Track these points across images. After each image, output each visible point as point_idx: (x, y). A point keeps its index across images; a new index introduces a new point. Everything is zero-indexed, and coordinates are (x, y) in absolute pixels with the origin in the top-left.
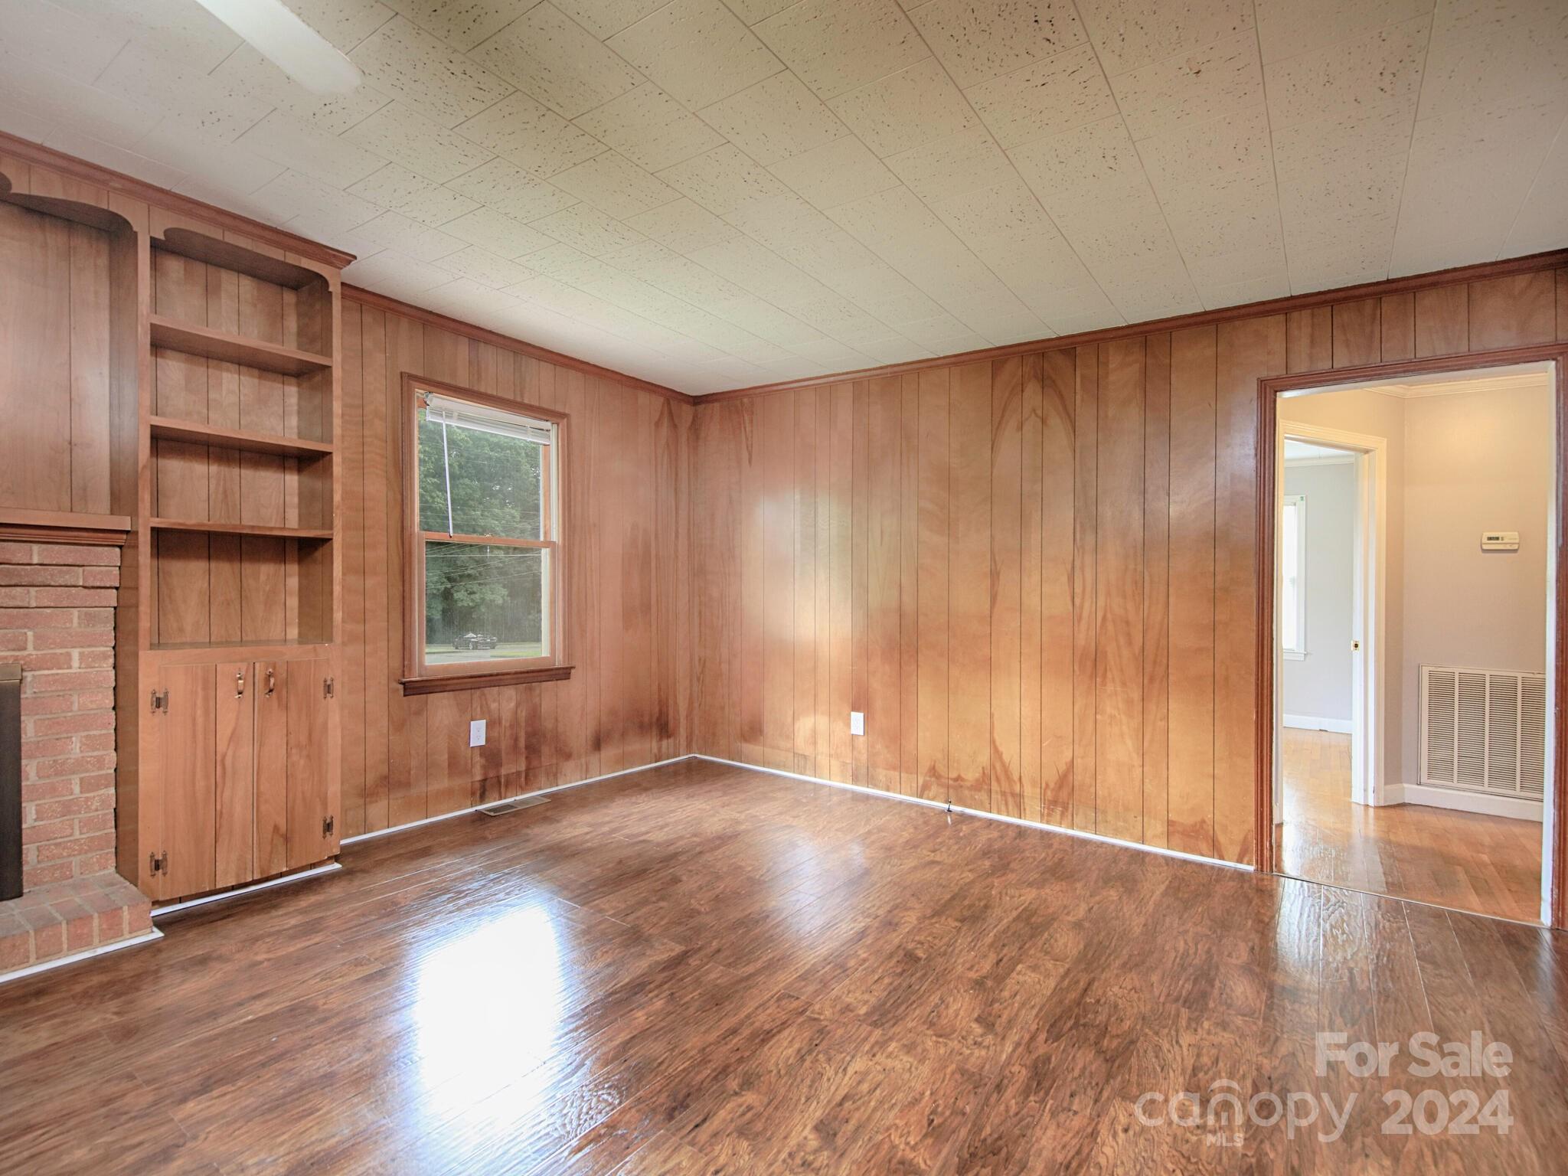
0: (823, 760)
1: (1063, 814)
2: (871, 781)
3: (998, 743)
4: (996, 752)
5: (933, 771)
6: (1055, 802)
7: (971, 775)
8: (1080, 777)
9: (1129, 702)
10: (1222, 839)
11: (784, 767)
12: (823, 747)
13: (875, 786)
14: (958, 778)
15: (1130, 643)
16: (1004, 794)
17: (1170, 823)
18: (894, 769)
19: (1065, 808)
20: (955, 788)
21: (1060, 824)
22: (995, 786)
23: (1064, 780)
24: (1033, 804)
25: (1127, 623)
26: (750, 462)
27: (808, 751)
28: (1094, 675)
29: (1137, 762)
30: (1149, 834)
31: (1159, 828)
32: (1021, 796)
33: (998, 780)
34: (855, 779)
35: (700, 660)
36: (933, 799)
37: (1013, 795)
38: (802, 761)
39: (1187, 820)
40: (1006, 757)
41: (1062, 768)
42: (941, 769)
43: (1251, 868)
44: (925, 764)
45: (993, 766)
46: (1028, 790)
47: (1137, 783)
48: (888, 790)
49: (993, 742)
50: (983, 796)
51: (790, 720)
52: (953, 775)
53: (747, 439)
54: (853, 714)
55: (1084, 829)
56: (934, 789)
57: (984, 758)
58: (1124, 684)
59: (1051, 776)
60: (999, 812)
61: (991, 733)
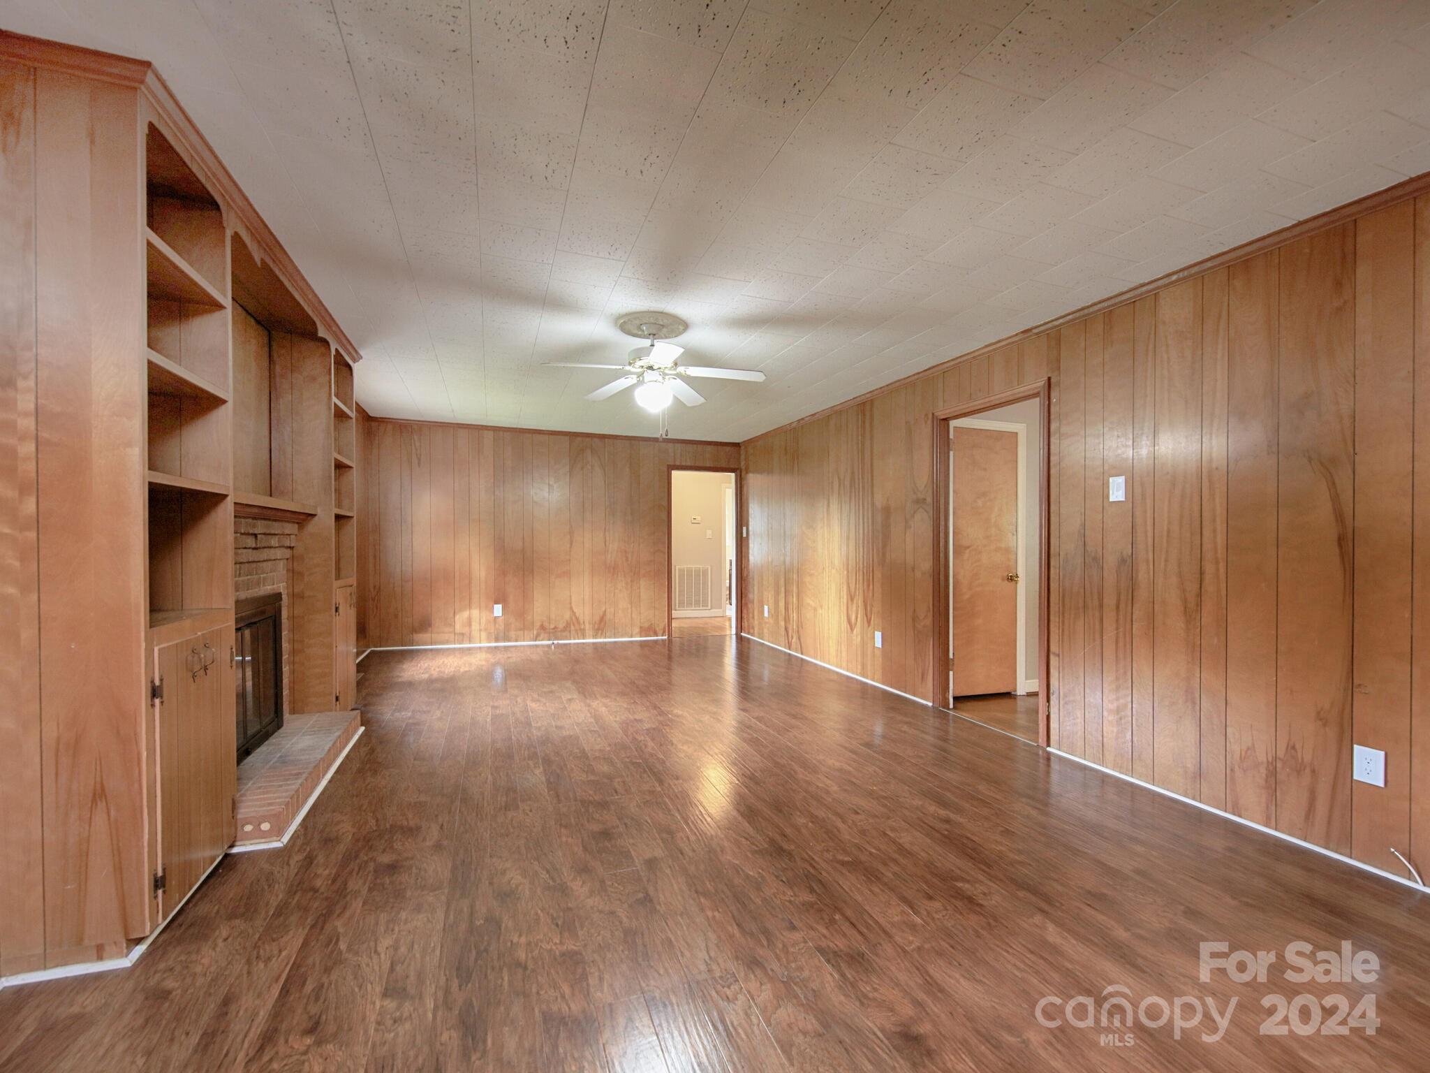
0: (475, 634)
1: (602, 634)
2: (507, 639)
3: (574, 608)
4: (574, 613)
5: (542, 627)
6: (598, 629)
7: (561, 626)
8: (609, 616)
9: (627, 583)
10: (657, 629)
11: (447, 642)
12: (475, 626)
13: (509, 641)
14: (555, 628)
15: (627, 560)
16: (576, 630)
17: (641, 627)
18: (521, 630)
19: (603, 631)
20: (554, 633)
21: (600, 638)
22: (572, 628)
23: (602, 619)
24: (589, 632)
25: (626, 552)
26: (419, 466)
27: (466, 630)
28: (613, 575)
29: (629, 606)
30: (634, 633)
31: (637, 630)
32: (584, 630)
33: (574, 625)
34: (497, 640)
35: (375, 587)
36: (542, 640)
37: (581, 629)
38: (462, 637)
39: (646, 625)
40: (577, 615)
41: (601, 614)
42: (546, 624)
43: (666, 637)
44: (538, 624)
45: (571, 618)
46: (587, 626)
47: (629, 615)
48: (516, 641)
49: (571, 608)
50: (566, 633)
51: (452, 615)
52: (552, 626)
53: (416, 450)
54: (495, 606)
55: (610, 637)
56: (542, 636)
57: (567, 616)
58: (625, 576)
59: (597, 618)
60: (574, 639)
61: (571, 603)
